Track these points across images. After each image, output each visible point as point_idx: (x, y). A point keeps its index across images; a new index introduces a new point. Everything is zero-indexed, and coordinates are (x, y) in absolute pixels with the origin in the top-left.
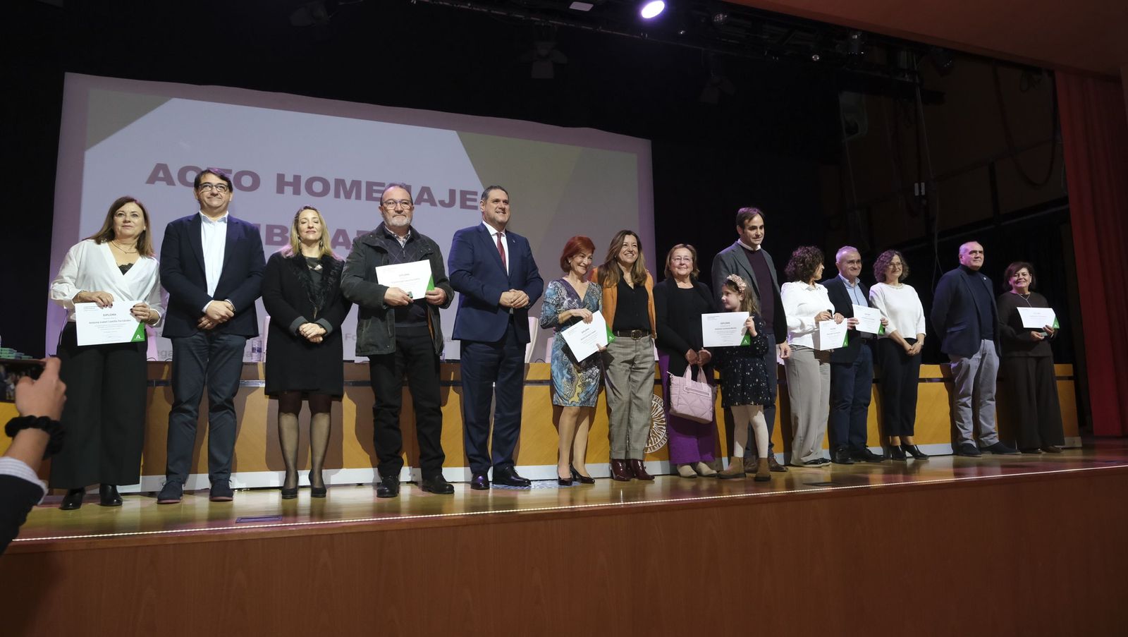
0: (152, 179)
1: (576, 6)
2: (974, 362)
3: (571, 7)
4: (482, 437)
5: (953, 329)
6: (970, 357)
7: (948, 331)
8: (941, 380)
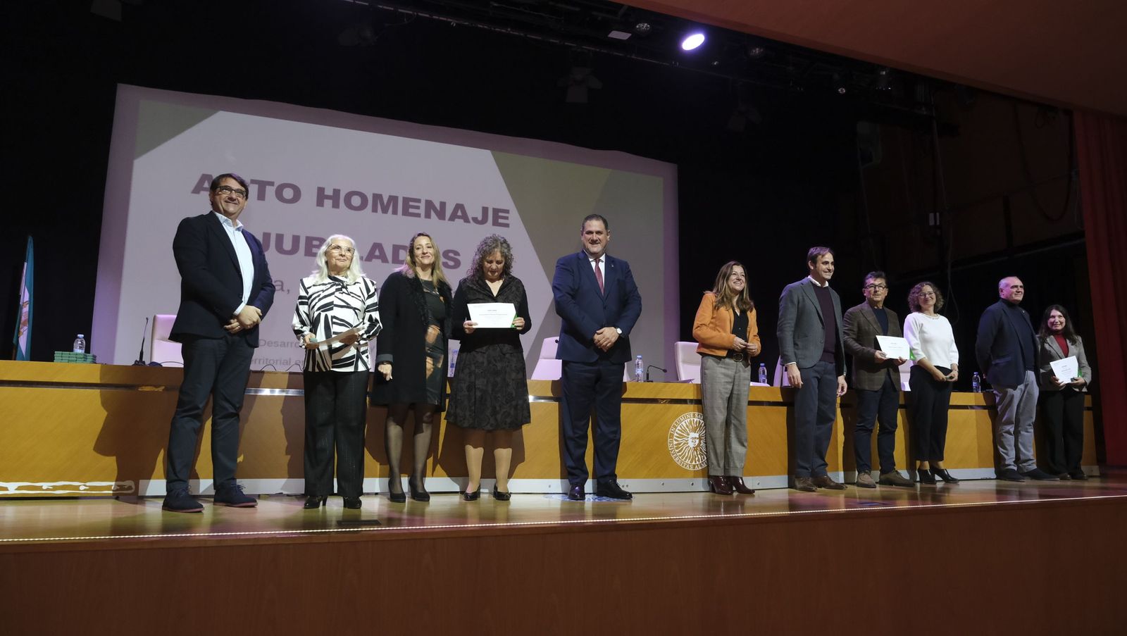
0: (197, 190)
1: (615, 35)
2: (1017, 393)
3: (610, 35)
4: (579, 452)
5: (998, 361)
6: (1015, 388)
7: (993, 363)
8: (984, 407)
